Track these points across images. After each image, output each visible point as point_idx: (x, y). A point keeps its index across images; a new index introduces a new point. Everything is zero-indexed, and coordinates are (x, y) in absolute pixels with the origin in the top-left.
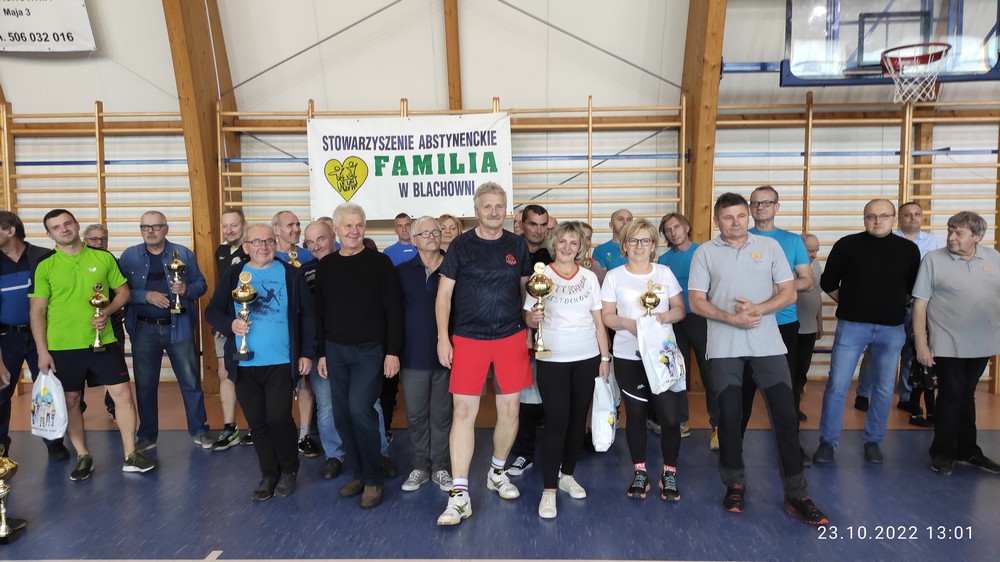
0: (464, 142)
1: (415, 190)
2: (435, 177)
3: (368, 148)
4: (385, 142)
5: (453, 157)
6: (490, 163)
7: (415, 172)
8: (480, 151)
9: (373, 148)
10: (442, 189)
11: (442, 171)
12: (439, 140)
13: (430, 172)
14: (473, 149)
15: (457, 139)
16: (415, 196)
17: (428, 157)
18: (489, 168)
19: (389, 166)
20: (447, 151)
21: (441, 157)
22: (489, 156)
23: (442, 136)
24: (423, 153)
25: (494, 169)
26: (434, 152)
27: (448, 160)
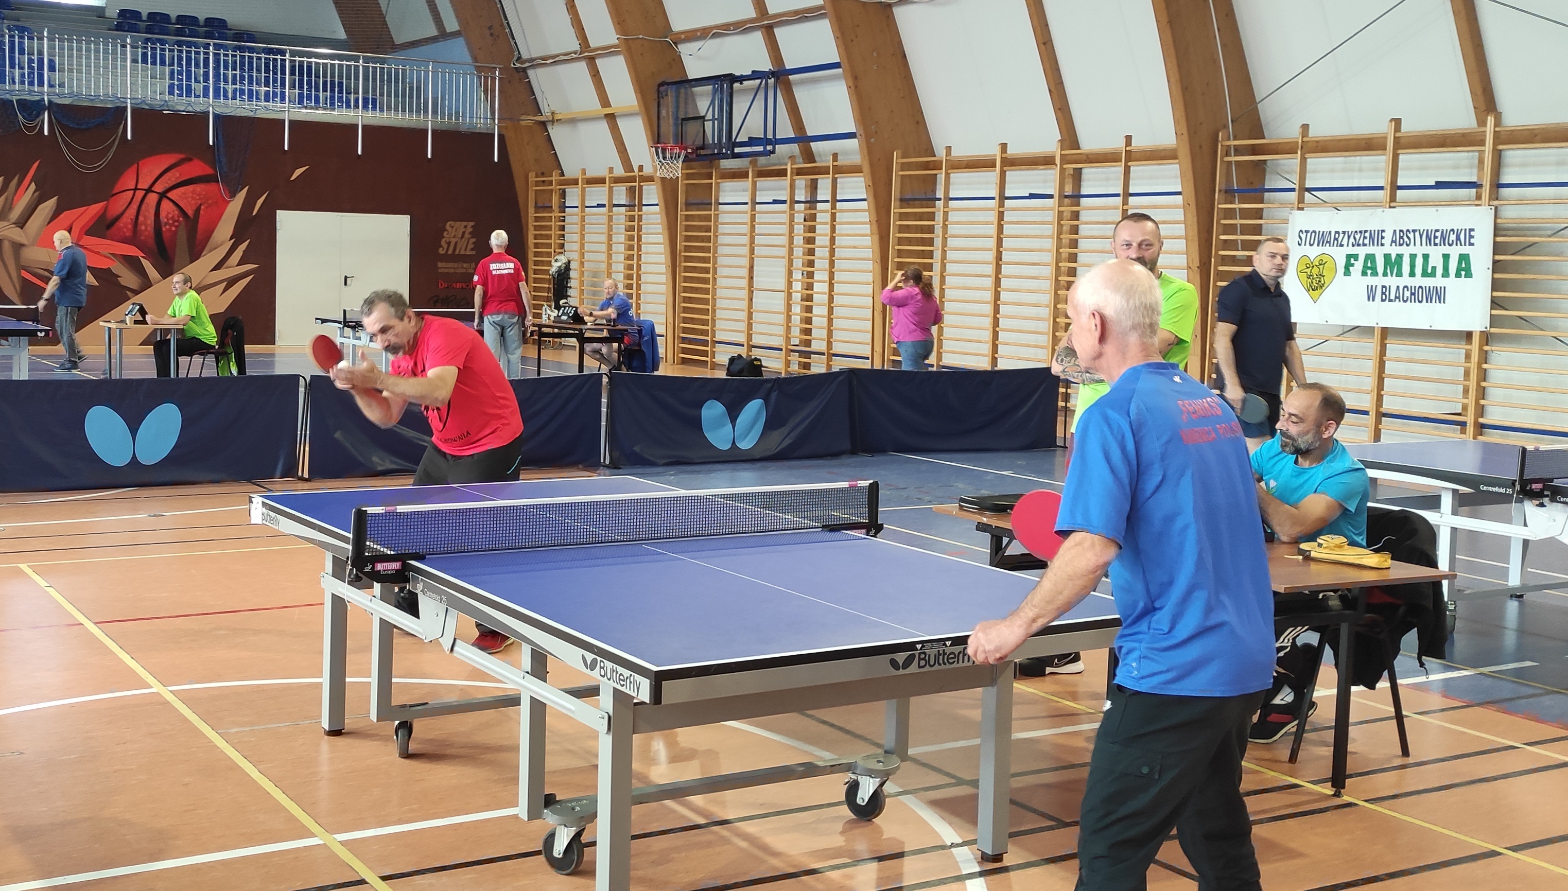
0: (1437, 241)
1: (1383, 293)
2: (1405, 280)
3: (1342, 245)
4: (1357, 237)
5: (1426, 257)
6: (1465, 268)
7: (1385, 274)
8: (1455, 252)
9: (1346, 245)
10: (1412, 294)
11: (1412, 274)
12: (1411, 236)
13: (1399, 274)
14: (1446, 249)
15: (1430, 238)
16: (1383, 300)
17: (1400, 257)
18: (1463, 273)
19: (1359, 265)
20: (1419, 250)
21: (1413, 257)
22: (1464, 258)
23: (1414, 231)
24: (1394, 251)
25: (1469, 275)
26: (1406, 251)
27: (1419, 261)
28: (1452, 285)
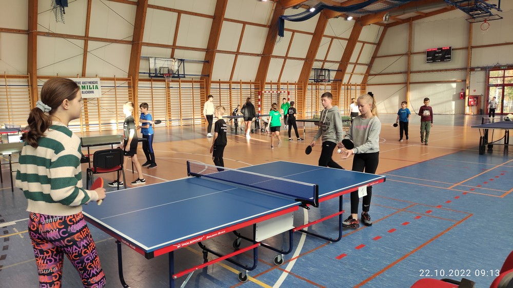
2: (86, 90)
6: (97, 87)
7: (83, 89)
8: (95, 85)
10: (88, 92)
15: (90, 83)
20: (88, 85)
23: (87, 81)
24: (83, 85)
25: (98, 89)
26: (86, 85)
27: (89, 87)
28: (95, 90)
